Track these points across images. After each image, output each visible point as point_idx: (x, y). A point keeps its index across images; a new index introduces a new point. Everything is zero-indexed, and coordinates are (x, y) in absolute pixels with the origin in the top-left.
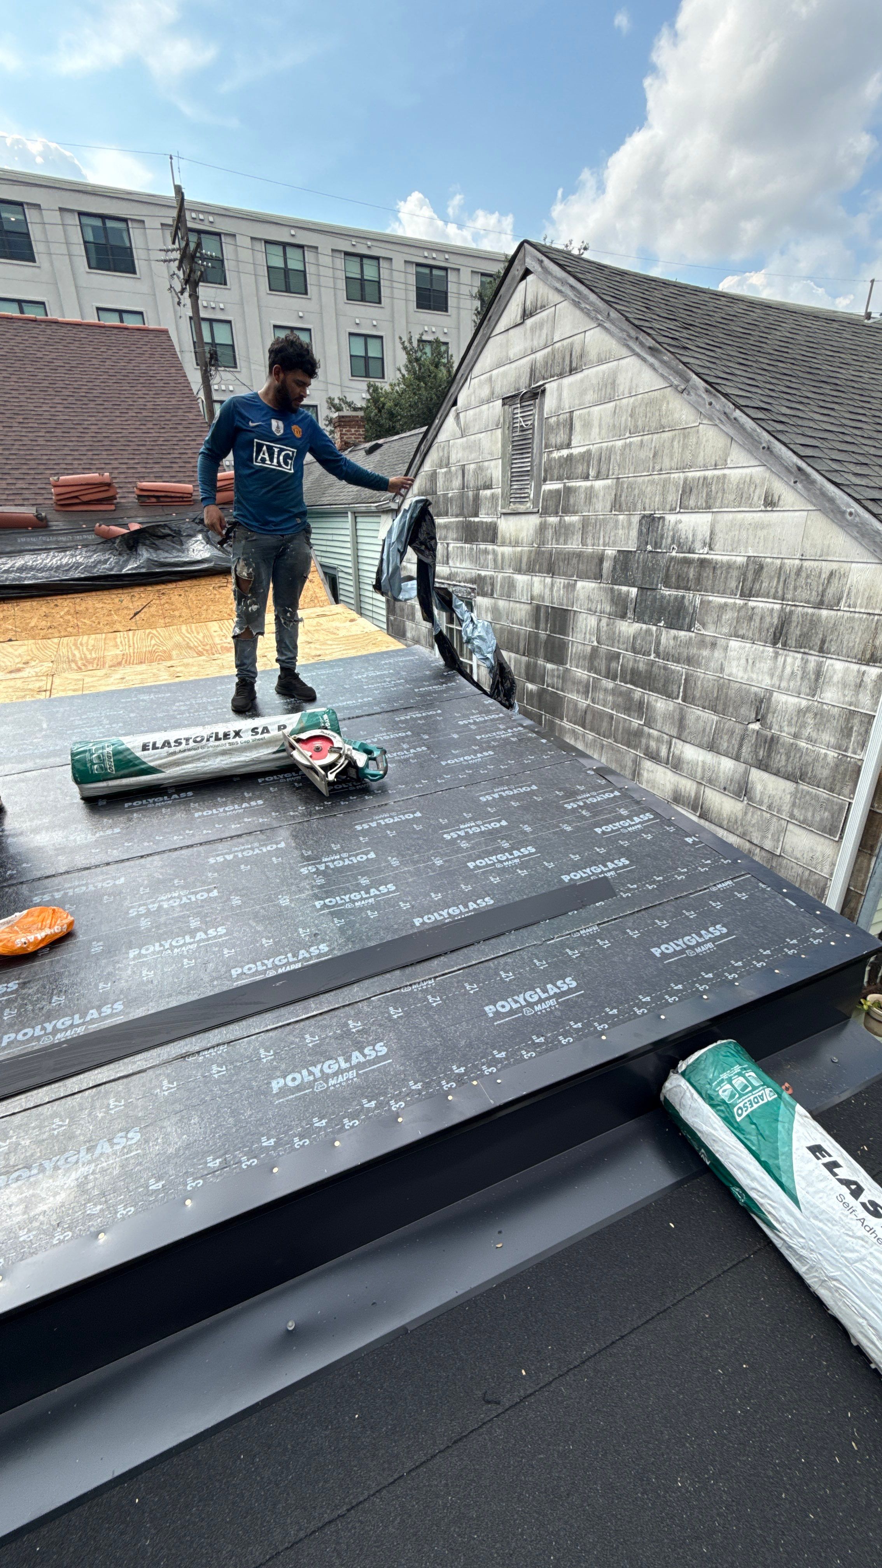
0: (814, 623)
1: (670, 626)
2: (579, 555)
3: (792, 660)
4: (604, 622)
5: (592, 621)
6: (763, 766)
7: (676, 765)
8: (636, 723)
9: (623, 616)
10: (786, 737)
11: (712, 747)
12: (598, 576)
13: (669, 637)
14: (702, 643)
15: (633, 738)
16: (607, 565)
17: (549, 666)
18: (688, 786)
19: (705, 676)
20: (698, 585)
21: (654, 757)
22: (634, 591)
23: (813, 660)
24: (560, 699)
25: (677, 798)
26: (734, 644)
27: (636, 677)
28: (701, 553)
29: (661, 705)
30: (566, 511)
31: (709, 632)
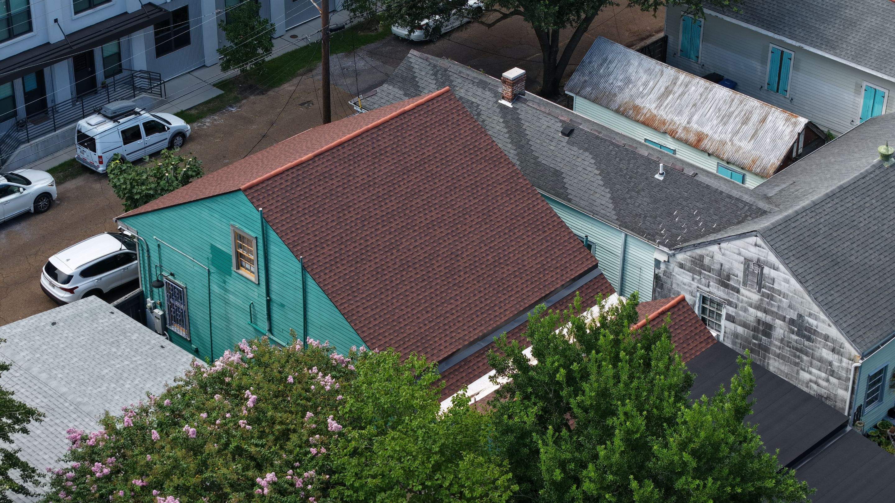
0: (840, 351)
1: (807, 340)
2: (777, 313)
3: (836, 356)
4: (786, 333)
5: (782, 331)
6: (832, 376)
7: (810, 373)
8: (797, 361)
9: (793, 334)
10: (836, 370)
11: (820, 370)
12: (784, 321)
13: (807, 343)
14: (816, 347)
15: (796, 364)
16: (787, 320)
17: (763, 337)
18: (814, 378)
19: (817, 354)
20: (814, 334)
21: (804, 370)
22: (796, 329)
23: (840, 357)
24: (769, 349)
25: (811, 381)
26: (824, 349)
27: (797, 349)
28: (814, 328)
29: (805, 358)
30: (772, 299)
31: (818, 345)
